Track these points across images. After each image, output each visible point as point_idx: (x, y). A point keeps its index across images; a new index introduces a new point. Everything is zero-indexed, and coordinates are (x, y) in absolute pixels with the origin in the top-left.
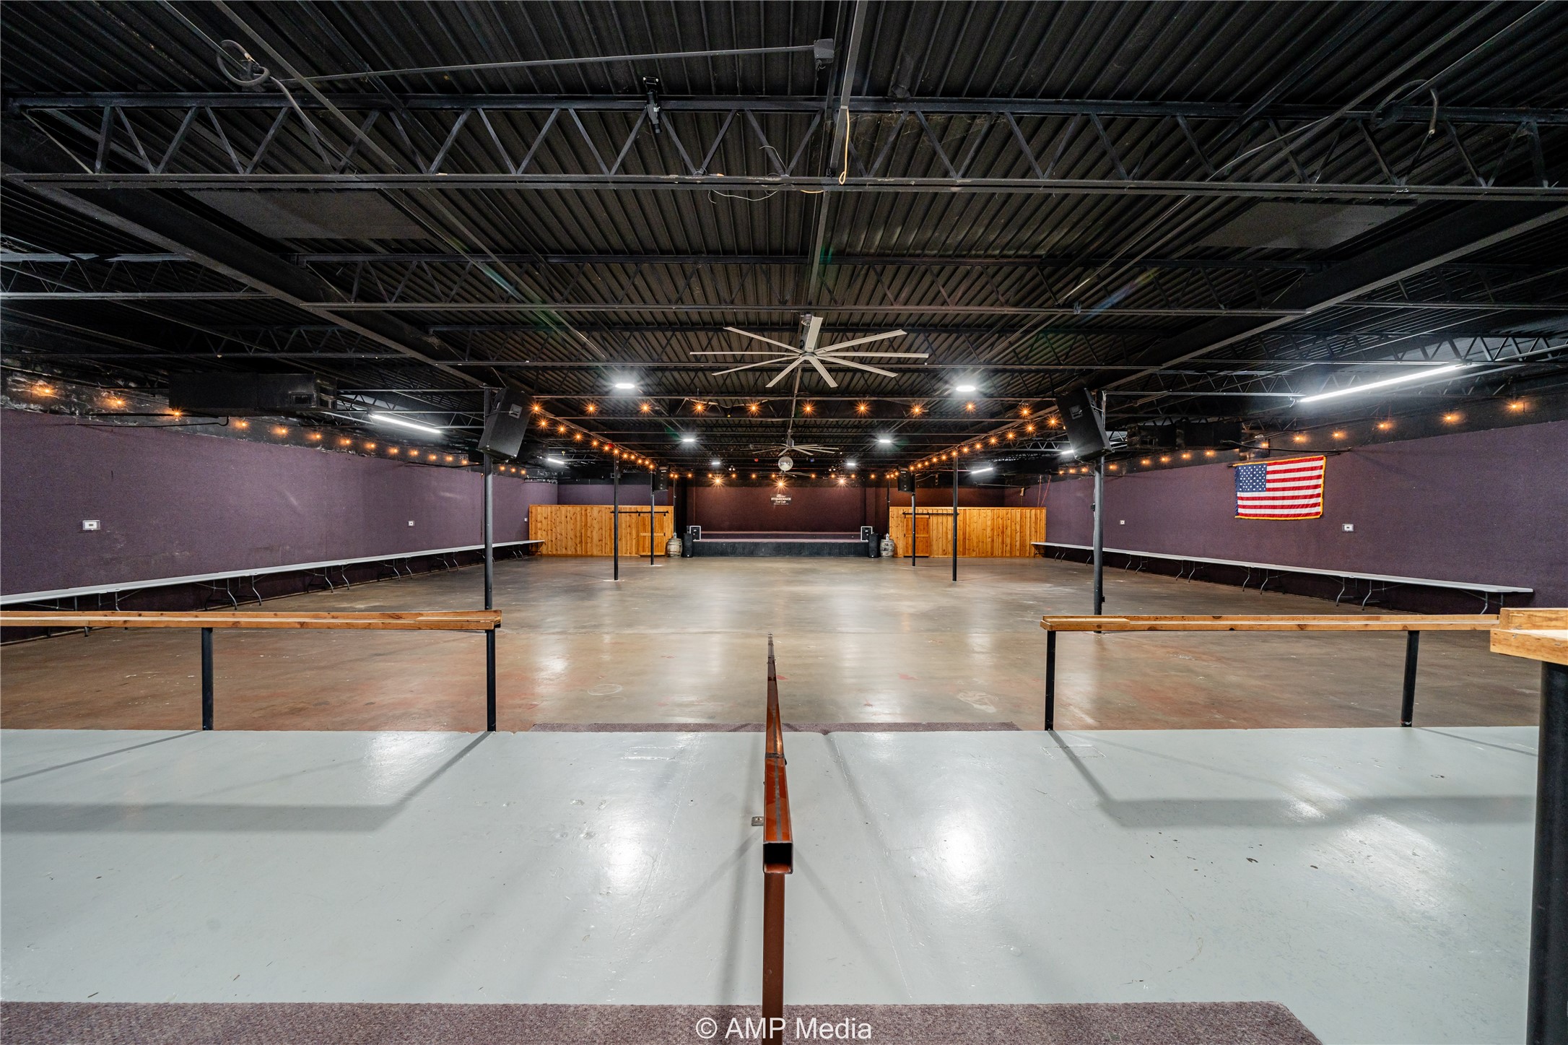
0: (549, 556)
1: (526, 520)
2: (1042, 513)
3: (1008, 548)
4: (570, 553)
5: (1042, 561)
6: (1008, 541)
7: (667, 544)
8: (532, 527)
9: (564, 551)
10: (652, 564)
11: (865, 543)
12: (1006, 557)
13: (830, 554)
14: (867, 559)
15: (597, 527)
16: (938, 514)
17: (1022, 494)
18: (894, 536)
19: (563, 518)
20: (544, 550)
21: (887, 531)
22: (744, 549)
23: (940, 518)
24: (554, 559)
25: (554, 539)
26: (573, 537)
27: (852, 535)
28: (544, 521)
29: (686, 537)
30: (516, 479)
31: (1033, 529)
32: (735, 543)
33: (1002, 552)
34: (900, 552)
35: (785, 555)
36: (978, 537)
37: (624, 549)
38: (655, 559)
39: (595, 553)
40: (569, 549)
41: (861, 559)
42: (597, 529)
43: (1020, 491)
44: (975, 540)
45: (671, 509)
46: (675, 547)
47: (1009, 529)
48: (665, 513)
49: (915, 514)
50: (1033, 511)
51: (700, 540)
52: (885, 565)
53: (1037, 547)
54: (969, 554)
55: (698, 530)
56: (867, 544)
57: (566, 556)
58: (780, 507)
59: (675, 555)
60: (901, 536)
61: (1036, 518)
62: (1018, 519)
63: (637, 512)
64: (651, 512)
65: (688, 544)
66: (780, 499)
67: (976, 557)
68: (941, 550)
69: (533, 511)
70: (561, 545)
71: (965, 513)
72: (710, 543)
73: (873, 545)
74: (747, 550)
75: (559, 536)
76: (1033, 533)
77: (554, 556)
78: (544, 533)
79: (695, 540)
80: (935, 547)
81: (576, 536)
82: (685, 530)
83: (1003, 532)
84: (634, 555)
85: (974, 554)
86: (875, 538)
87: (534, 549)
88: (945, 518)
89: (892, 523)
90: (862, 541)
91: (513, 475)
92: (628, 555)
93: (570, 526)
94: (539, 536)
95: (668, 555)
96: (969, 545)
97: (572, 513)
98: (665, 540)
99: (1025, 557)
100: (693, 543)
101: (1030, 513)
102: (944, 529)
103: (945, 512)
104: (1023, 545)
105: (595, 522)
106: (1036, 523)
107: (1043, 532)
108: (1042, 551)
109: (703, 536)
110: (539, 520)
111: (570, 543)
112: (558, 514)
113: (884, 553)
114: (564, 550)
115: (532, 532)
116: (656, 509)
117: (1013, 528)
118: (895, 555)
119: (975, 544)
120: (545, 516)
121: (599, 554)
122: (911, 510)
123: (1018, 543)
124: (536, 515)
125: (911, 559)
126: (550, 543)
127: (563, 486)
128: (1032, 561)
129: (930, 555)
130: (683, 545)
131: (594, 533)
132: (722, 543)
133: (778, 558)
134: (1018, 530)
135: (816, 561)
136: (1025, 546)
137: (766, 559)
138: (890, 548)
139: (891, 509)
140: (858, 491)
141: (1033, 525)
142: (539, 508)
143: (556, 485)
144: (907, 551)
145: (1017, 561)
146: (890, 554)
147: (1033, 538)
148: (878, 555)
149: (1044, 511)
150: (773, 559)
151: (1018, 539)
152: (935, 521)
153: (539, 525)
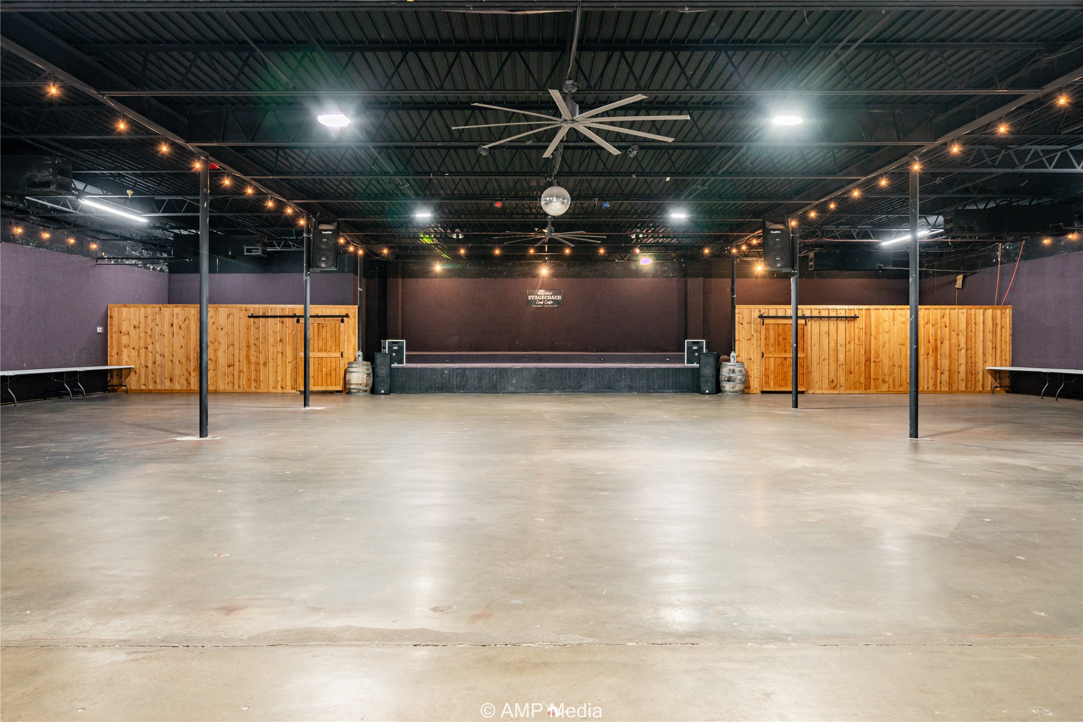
0: (140, 392)
1: (99, 330)
2: (1004, 316)
3: (945, 377)
4: (177, 387)
5: (1004, 398)
6: (945, 364)
7: (346, 372)
8: (112, 341)
9: (167, 385)
10: (305, 405)
11: (693, 369)
12: (941, 392)
13: (631, 389)
14: (698, 397)
15: (224, 341)
16: (820, 318)
17: (959, 284)
18: (744, 356)
19: (166, 326)
20: (132, 382)
21: (730, 347)
22: (480, 379)
23: (824, 325)
24: (151, 397)
25: (150, 364)
26: (183, 360)
27: (668, 356)
28: (133, 332)
29: (379, 358)
30: (77, 258)
31: (989, 344)
32: (465, 369)
33: (935, 384)
34: (755, 384)
35: (551, 390)
36: (891, 358)
37: (272, 380)
38: (311, 398)
39: (222, 387)
40: (176, 380)
41: (687, 397)
42: (224, 346)
43: (955, 281)
44: (886, 362)
45: (353, 310)
46: (359, 375)
47: (946, 343)
48: (343, 318)
49: (797, 318)
50: (989, 312)
51: (405, 365)
52: (730, 407)
53: (995, 374)
54: (876, 387)
55: (401, 348)
56: (697, 371)
57: (172, 393)
58: (543, 310)
59: (359, 390)
60: (756, 356)
61: (995, 324)
62: (963, 326)
63: (294, 316)
64: (304, 316)
65: (383, 371)
66: (543, 296)
67: (888, 392)
68: (826, 382)
69: (115, 314)
70: (162, 374)
71: (869, 316)
72: (422, 369)
73: (708, 371)
74: (485, 382)
75: (158, 358)
76: (989, 350)
77: (150, 392)
78: (134, 353)
79: (395, 365)
80: (815, 376)
81: (188, 359)
82: (379, 348)
83: (936, 349)
84: (289, 390)
85: (885, 388)
86: (711, 360)
87: (115, 381)
88: (832, 323)
89: (741, 333)
90: (686, 365)
91: (70, 250)
92: (279, 390)
93: (179, 341)
94: (125, 357)
95: (346, 391)
96: (877, 372)
97: (181, 317)
98: (343, 364)
99: (974, 392)
100: (391, 369)
101: (983, 315)
102: (832, 345)
103: (833, 314)
104: (971, 372)
105: (221, 333)
106: (994, 332)
107: (1008, 348)
108: (1007, 382)
109: (410, 359)
110: (124, 330)
111: (178, 371)
112: (158, 321)
113: (727, 386)
114: (167, 382)
115: (112, 351)
116: (314, 309)
117: (954, 341)
118: (745, 391)
119: (886, 370)
120: (136, 323)
121: (229, 388)
122: (789, 310)
123: (962, 369)
124: (120, 325)
125: (790, 398)
126: (143, 370)
127: (177, 276)
128: (988, 399)
129: (808, 388)
130: (374, 373)
131: (220, 353)
132: (443, 369)
133: (540, 396)
134: (963, 345)
135: (609, 400)
136: (976, 374)
137: (520, 397)
138: (738, 377)
139: (739, 309)
140: (674, 283)
141: (989, 336)
142: (125, 310)
143: (166, 275)
144: (767, 383)
145: (963, 398)
146: (739, 387)
147: (990, 359)
148: (718, 389)
149: (1008, 312)
150: (532, 397)
151: (963, 360)
152: (816, 330)
153: (125, 339)
